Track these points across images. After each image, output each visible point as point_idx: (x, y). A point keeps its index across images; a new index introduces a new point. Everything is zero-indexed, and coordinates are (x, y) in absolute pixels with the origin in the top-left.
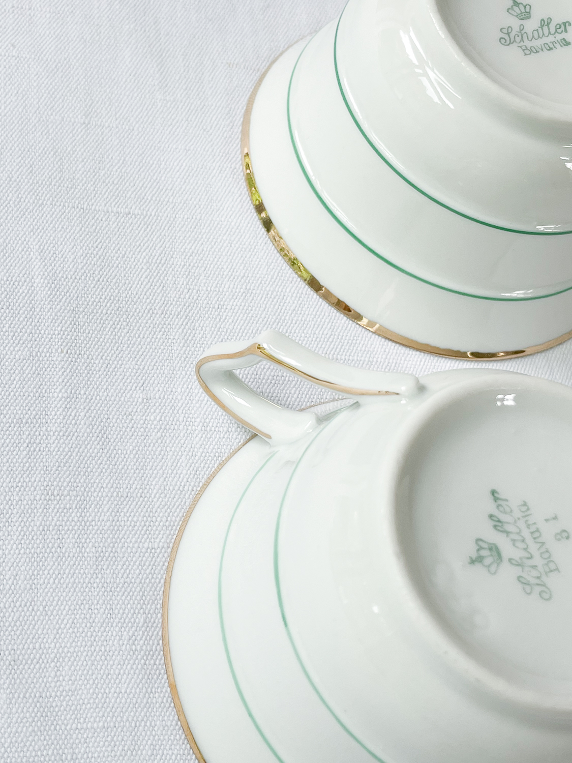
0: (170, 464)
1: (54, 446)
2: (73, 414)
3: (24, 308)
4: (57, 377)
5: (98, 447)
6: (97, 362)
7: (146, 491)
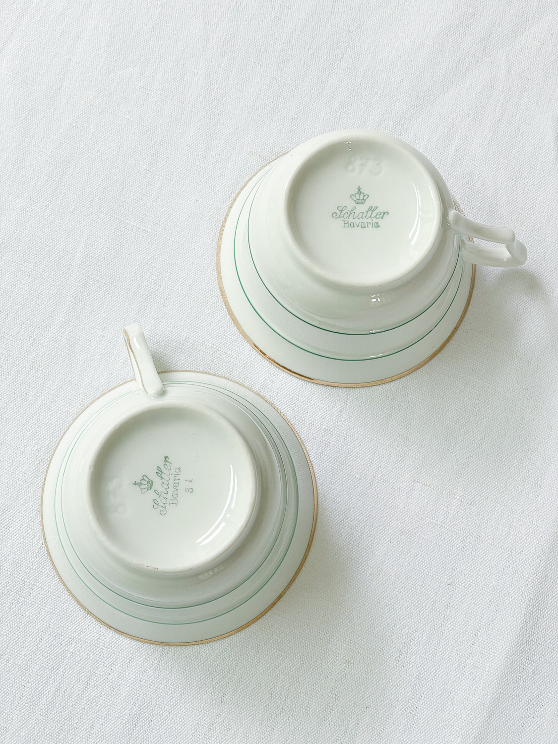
0: (98, 374)
1: (46, 344)
2: (63, 331)
3: (65, 268)
4: (64, 309)
5: (67, 352)
6: (87, 308)
7: (79, 383)
